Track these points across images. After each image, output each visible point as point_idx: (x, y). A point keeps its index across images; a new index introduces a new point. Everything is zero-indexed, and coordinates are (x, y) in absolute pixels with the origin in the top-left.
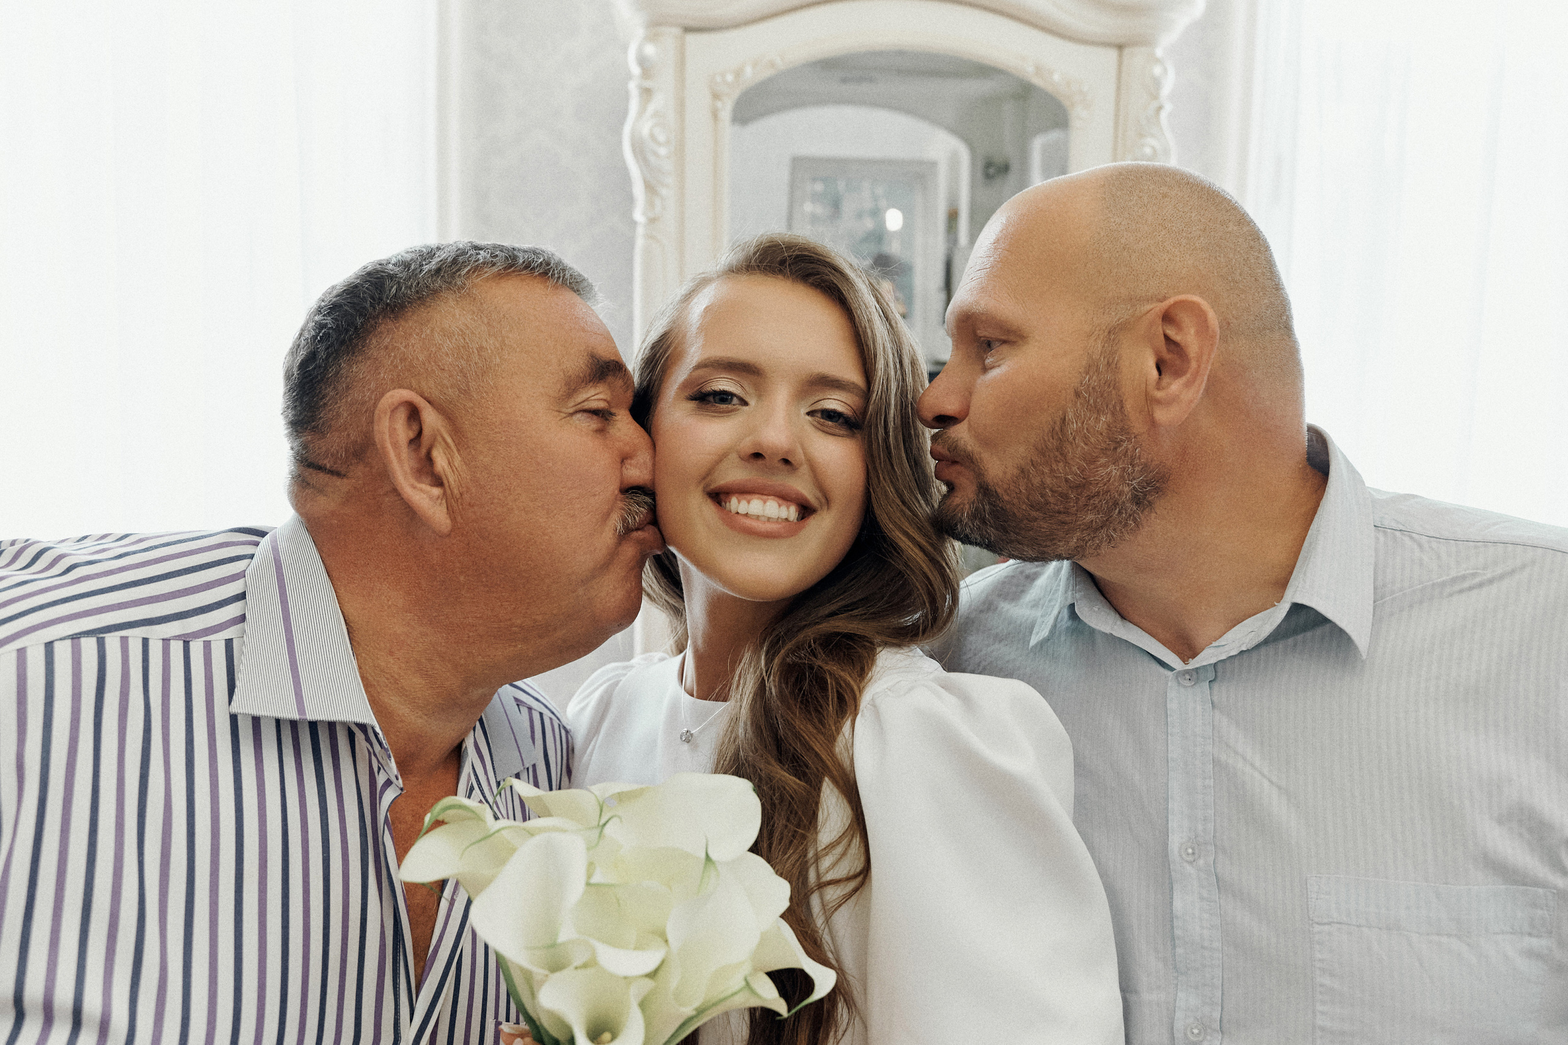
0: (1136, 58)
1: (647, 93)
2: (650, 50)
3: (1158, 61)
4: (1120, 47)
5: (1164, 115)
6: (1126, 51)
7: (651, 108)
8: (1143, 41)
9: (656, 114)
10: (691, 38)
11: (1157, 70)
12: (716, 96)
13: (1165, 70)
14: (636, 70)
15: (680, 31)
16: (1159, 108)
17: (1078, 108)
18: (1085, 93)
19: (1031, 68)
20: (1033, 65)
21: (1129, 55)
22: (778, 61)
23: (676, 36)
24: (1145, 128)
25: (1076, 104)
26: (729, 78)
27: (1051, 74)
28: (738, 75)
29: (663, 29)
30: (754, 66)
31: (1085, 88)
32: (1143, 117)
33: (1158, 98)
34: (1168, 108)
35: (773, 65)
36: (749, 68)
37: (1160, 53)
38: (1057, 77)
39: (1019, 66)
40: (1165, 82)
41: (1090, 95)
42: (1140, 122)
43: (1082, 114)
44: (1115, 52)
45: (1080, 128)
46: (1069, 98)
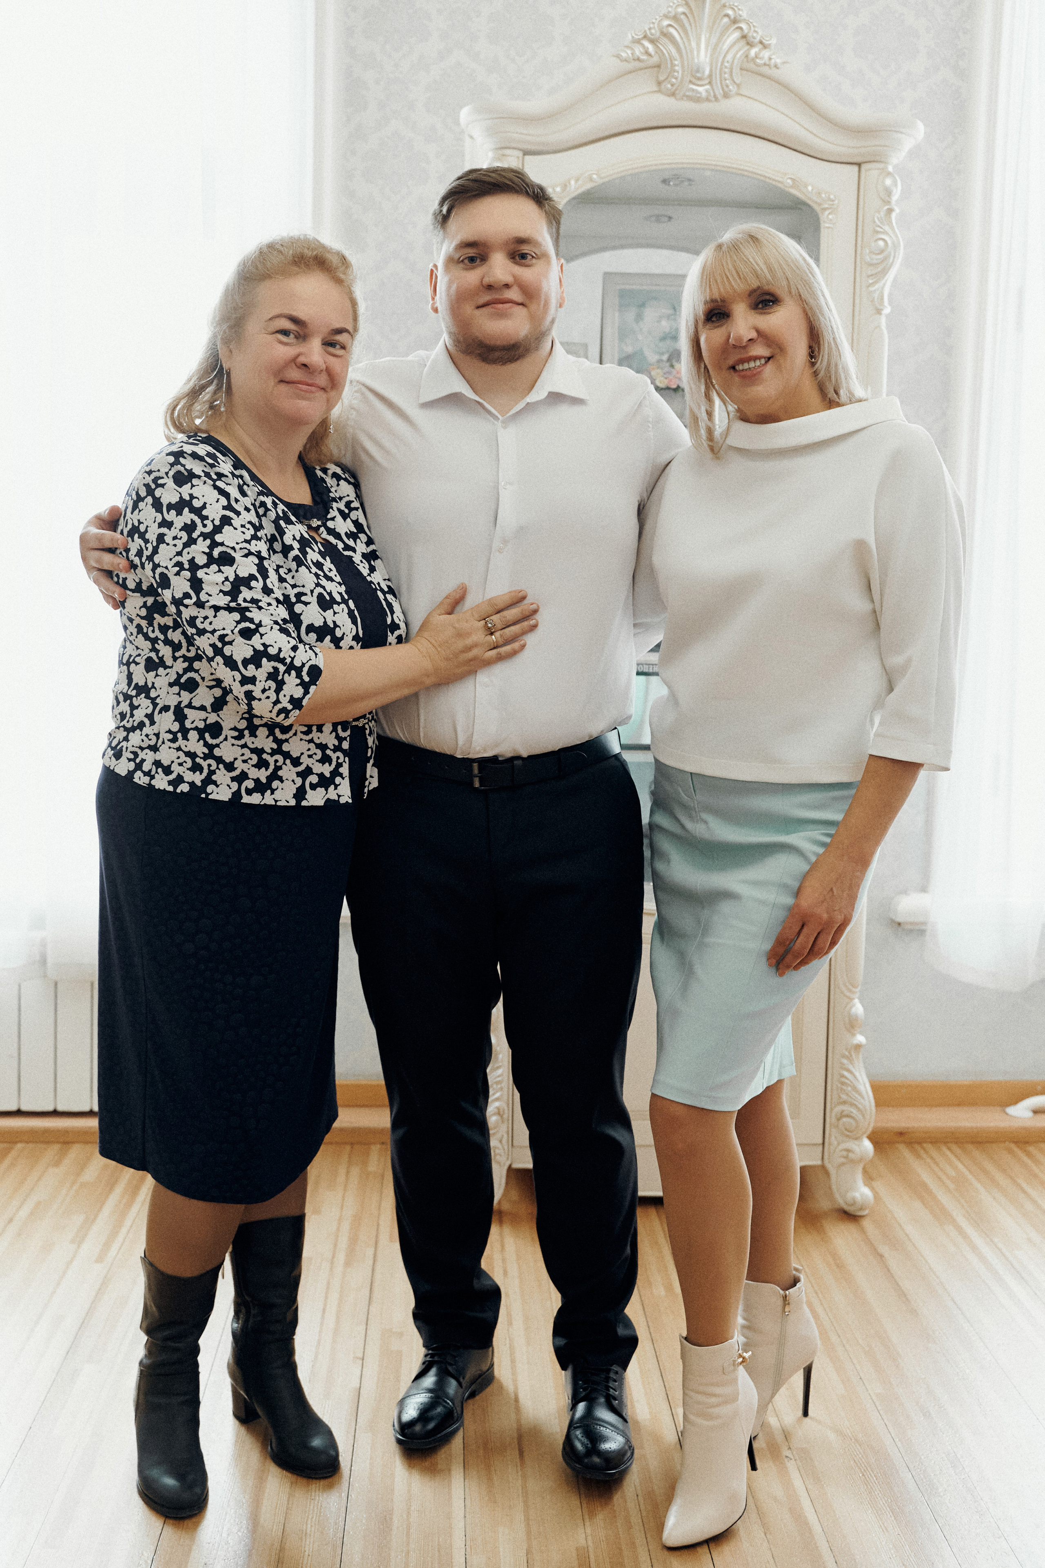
0: (871, 173)
3: (889, 174)
4: (859, 165)
5: (894, 215)
6: (864, 167)
8: (877, 159)
10: (527, 157)
11: (888, 182)
13: (895, 183)
15: (520, 154)
16: (890, 211)
17: (827, 212)
18: (833, 201)
19: (789, 181)
20: (791, 178)
21: (866, 171)
22: (595, 176)
23: (518, 157)
24: (879, 226)
25: (825, 209)
26: (558, 189)
27: (806, 186)
28: (565, 186)
29: (508, 152)
30: (577, 180)
31: (832, 197)
32: (878, 218)
33: (889, 203)
34: (897, 210)
35: (591, 180)
36: (573, 182)
37: (890, 169)
38: (810, 188)
39: (781, 179)
40: (894, 191)
41: (836, 202)
42: (875, 222)
43: (830, 217)
44: (856, 168)
45: (829, 228)
46: (820, 204)
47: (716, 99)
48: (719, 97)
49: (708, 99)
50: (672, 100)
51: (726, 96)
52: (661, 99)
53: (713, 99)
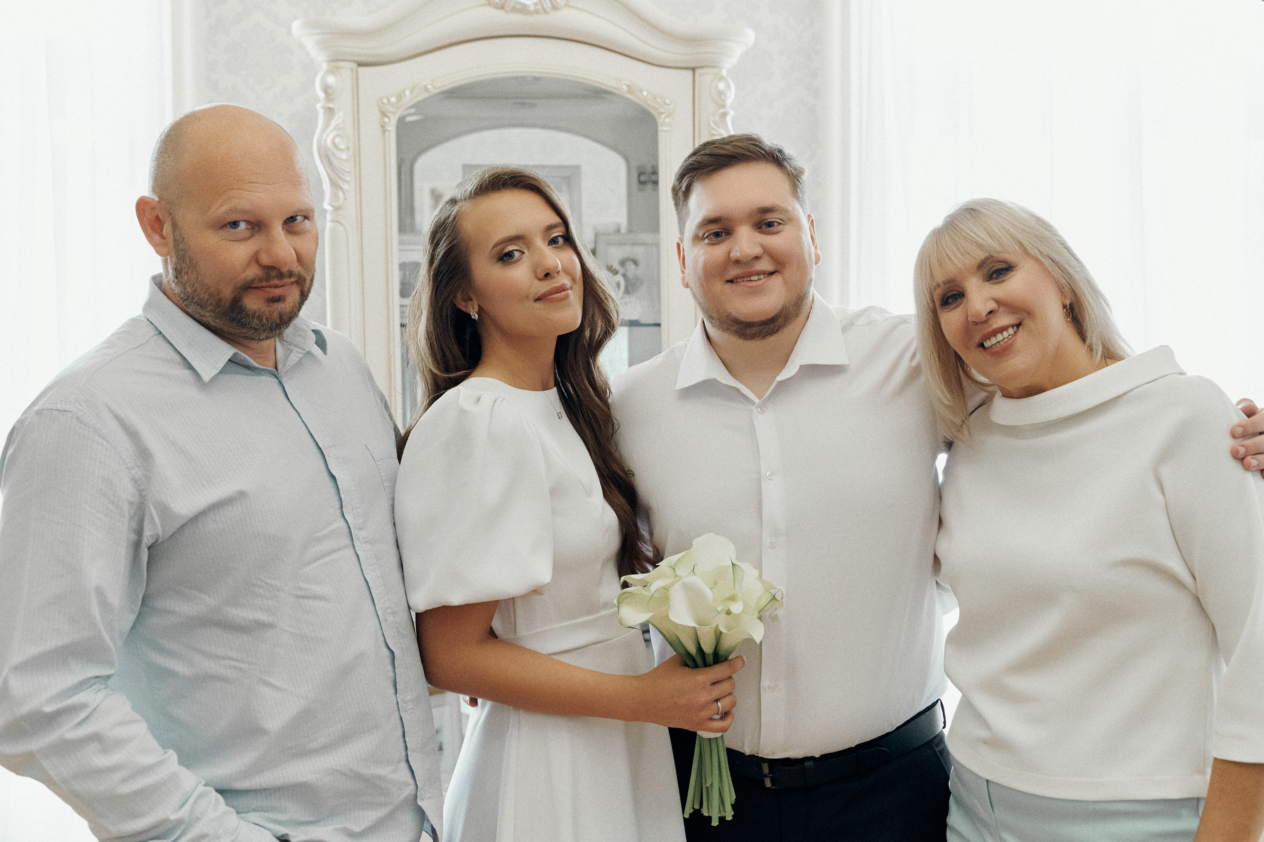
0: (705, 77)
1: (330, 112)
2: (331, 80)
3: (722, 78)
4: (694, 69)
5: (729, 119)
6: (698, 72)
7: (333, 123)
8: (710, 64)
9: (337, 128)
10: (362, 70)
11: (721, 86)
12: (384, 114)
13: (728, 86)
14: (321, 95)
15: (354, 65)
16: (724, 115)
17: (663, 116)
18: (668, 105)
19: (624, 87)
20: (626, 85)
21: (700, 75)
22: (429, 87)
23: (352, 69)
24: (714, 129)
25: (661, 113)
26: (393, 100)
27: (641, 91)
28: (400, 97)
29: (341, 64)
30: (412, 91)
31: (667, 101)
32: (713, 122)
33: (723, 106)
34: (732, 113)
35: (427, 90)
36: (407, 93)
37: (724, 73)
38: (645, 93)
39: (616, 86)
40: (728, 95)
41: (672, 106)
42: (709, 124)
43: (667, 120)
44: (690, 73)
45: (666, 131)
46: (656, 109)
47: (545, 12)
48: (548, 10)
49: (537, 12)
50: (502, 12)
51: (555, 8)
52: (490, 12)
53: (542, 11)
